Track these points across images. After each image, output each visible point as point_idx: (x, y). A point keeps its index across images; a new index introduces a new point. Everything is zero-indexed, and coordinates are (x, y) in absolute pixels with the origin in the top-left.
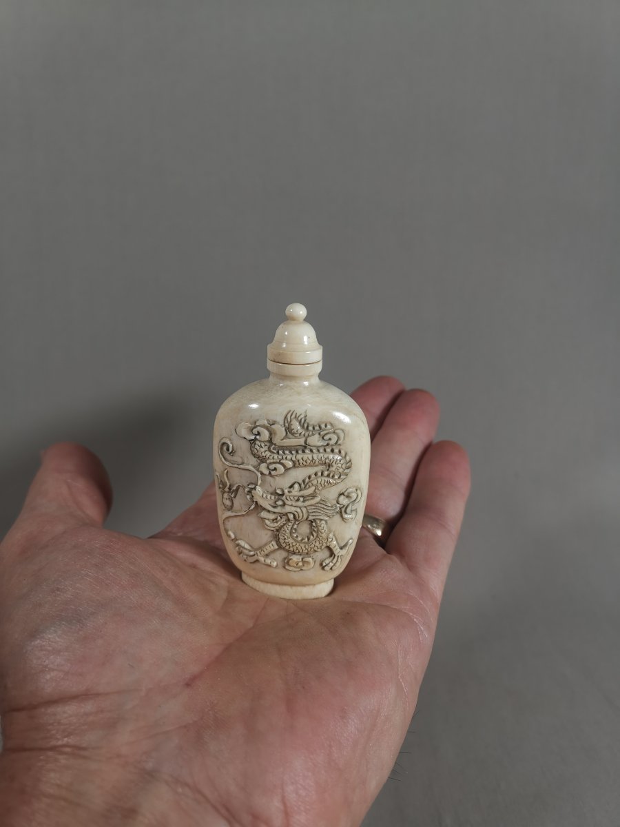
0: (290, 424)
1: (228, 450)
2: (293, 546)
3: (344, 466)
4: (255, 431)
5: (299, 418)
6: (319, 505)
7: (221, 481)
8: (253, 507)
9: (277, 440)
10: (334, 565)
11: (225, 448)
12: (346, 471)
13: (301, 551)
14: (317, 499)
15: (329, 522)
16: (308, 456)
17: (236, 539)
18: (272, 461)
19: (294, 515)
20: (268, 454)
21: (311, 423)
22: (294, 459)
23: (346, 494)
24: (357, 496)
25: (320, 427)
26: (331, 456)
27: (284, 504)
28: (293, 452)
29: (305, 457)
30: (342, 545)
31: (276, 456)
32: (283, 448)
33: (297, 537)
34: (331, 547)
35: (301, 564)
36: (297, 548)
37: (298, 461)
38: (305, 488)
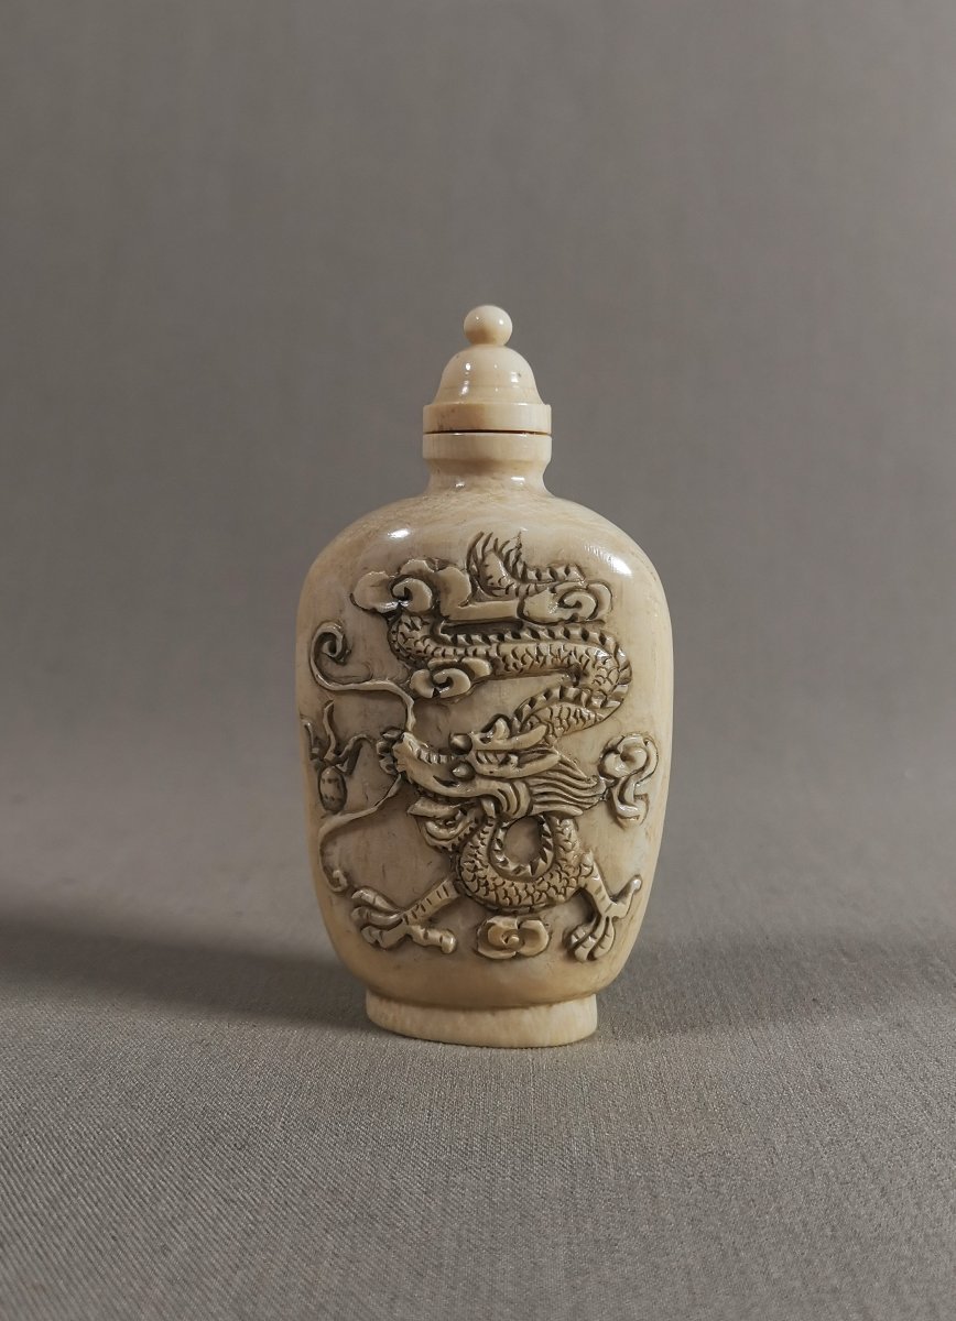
0: (482, 565)
1: (333, 650)
2: (496, 887)
3: (613, 676)
4: (399, 589)
5: (504, 552)
6: (558, 775)
7: (317, 738)
8: (394, 789)
9: (451, 607)
10: (599, 944)
11: (326, 647)
12: (619, 689)
13: (516, 902)
14: (553, 759)
15: (581, 822)
16: (527, 646)
17: (351, 888)
18: (441, 661)
19: (497, 802)
20: (431, 645)
21: (529, 564)
22: (493, 653)
23: (621, 749)
24: (648, 758)
25: (553, 573)
26: (582, 648)
27: (472, 775)
28: (492, 637)
29: (521, 648)
30: (617, 890)
31: (450, 651)
32: (468, 627)
33: (505, 863)
34: (589, 889)
35: (515, 939)
36: (506, 892)
37: (504, 659)
38: (522, 730)
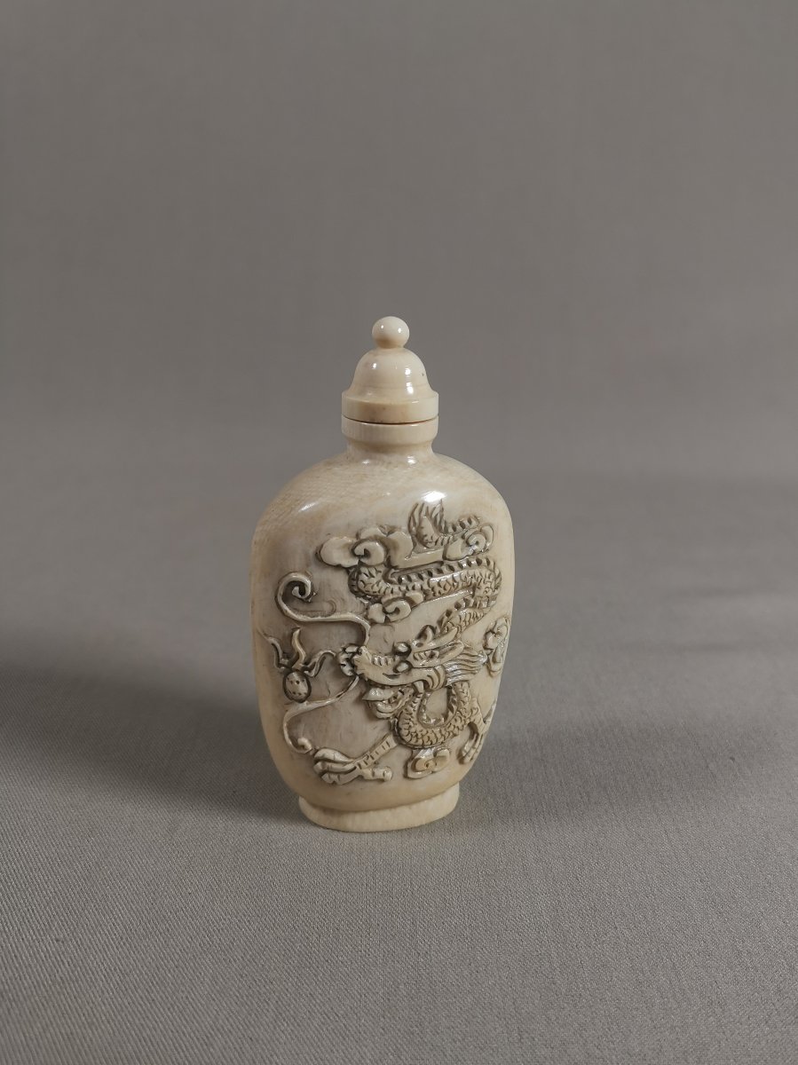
0: (420, 527)
1: (302, 592)
2: (422, 736)
3: (493, 586)
4: (360, 550)
5: (433, 516)
6: (462, 657)
8: (353, 685)
9: (400, 560)
11: (295, 590)
12: (496, 592)
13: (434, 741)
14: (460, 648)
15: (472, 682)
16: (446, 577)
17: (315, 750)
18: (391, 597)
19: (425, 682)
20: (383, 585)
21: (449, 521)
22: (426, 587)
23: (496, 630)
24: (507, 630)
25: (462, 525)
26: (477, 571)
27: (411, 667)
28: (424, 576)
29: (443, 579)
30: (486, 714)
31: (396, 588)
32: (409, 571)
33: (428, 719)
34: (474, 722)
35: (431, 763)
36: (429, 737)
37: (433, 589)
38: (442, 634)
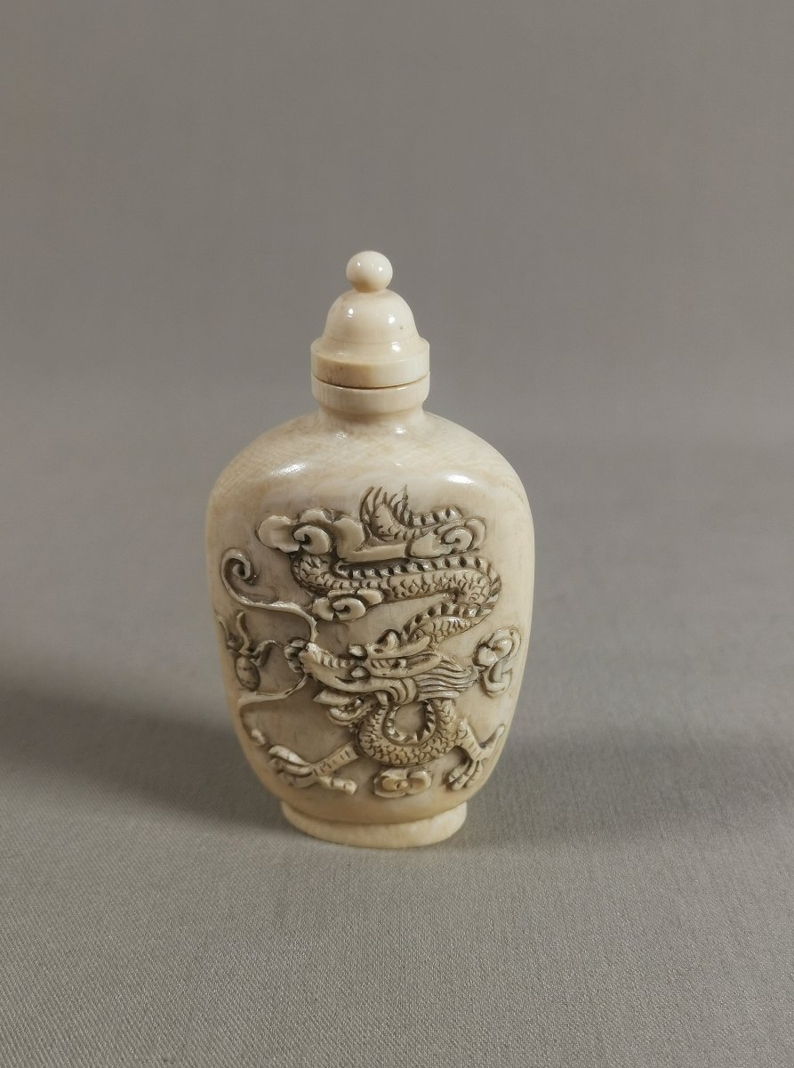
0: (373, 516)
1: (242, 572)
2: (389, 753)
3: (486, 592)
4: (300, 533)
5: (393, 504)
6: (440, 671)
7: (231, 634)
8: (302, 684)
9: (346, 551)
10: (471, 778)
11: (235, 569)
12: (491, 600)
13: (405, 761)
14: (436, 661)
15: (458, 701)
16: (413, 578)
17: (269, 746)
18: (339, 592)
19: (389, 695)
20: (330, 579)
21: (416, 512)
22: (384, 586)
23: (491, 645)
24: (513, 644)
25: (436, 518)
26: (459, 573)
27: (368, 677)
28: (383, 572)
29: (408, 580)
30: (485, 738)
31: (346, 584)
32: (363, 566)
33: (397, 735)
34: (463, 746)
35: (405, 784)
36: (397, 755)
37: (394, 589)
38: (410, 640)
